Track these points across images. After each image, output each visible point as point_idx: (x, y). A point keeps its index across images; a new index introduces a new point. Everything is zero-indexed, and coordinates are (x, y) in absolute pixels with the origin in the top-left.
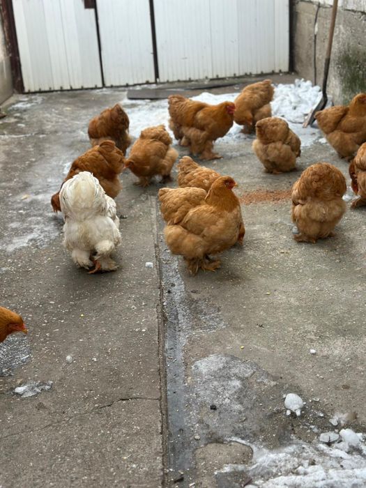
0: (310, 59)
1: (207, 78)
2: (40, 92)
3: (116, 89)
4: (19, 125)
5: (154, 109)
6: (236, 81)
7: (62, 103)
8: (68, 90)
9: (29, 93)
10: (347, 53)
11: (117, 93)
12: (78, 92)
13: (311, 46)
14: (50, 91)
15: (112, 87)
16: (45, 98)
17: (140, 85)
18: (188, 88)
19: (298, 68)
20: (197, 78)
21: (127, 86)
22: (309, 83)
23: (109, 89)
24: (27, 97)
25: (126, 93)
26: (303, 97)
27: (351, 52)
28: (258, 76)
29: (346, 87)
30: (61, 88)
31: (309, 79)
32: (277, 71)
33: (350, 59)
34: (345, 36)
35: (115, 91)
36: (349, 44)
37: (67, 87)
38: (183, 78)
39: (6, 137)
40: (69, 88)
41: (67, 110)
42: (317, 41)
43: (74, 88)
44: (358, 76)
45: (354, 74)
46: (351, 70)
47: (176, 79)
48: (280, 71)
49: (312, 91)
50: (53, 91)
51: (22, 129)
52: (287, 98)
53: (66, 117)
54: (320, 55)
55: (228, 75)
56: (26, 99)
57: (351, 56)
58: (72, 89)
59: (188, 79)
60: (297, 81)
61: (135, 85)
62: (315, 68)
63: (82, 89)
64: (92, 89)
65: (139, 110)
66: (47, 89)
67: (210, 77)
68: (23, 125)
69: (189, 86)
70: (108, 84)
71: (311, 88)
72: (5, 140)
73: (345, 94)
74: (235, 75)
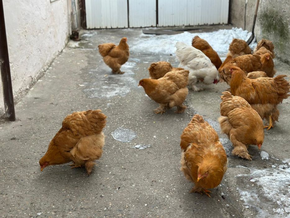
0: (242, 17)
1: (184, 25)
2: (95, 29)
3: (135, 29)
4: (89, 44)
5: (159, 39)
6: (199, 27)
7: (109, 35)
8: (110, 29)
9: (89, 29)
10: (266, 12)
11: (136, 31)
12: (115, 30)
13: (243, 10)
14: (100, 29)
15: (133, 28)
16: (99, 32)
17: (148, 27)
18: (174, 30)
19: (233, 22)
20: (178, 25)
21: (141, 28)
22: (241, 29)
23: (132, 29)
24: (89, 31)
25: (141, 31)
26: (239, 36)
27: (268, 12)
28: (211, 25)
29: (264, 30)
30: (106, 27)
31: (241, 27)
32: (221, 23)
33: (268, 15)
34: (265, 4)
35: (135, 30)
36: (267, 8)
37: (109, 27)
38: (171, 25)
39: (84, 49)
40: (110, 27)
41: (112, 38)
42: (247, 7)
43: (113, 27)
44: (273, 24)
45: (270, 23)
46: (268, 21)
47: (167, 25)
48: (223, 23)
49: (244, 33)
50: (101, 29)
51: (91, 46)
52: (231, 35)
53: (113, 41)
54: (248, 14)
55: (195, 24)
56: (89, 32)
57: (268, 14)
58: (112, 28)
59: (173, 25)
60: (233, 28)
61: (145, 27)
62: (245, 21)
63: (117, 28)
64: (122, 28)
65: (151, 39)
66: (99, 27)
67: (186, 25)
68: (91, 44)
69: (175, 29)
70: (131, 26)
71: (243, 31)
72: (84, 51)
73: (264, 33)
74: (199, 24)
